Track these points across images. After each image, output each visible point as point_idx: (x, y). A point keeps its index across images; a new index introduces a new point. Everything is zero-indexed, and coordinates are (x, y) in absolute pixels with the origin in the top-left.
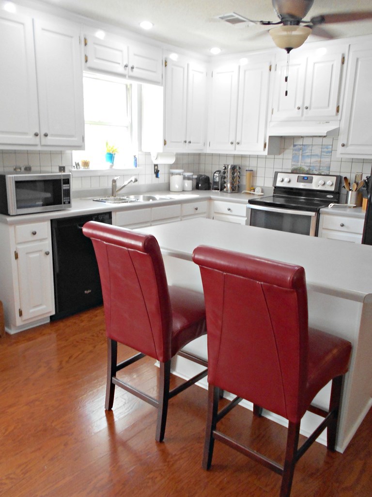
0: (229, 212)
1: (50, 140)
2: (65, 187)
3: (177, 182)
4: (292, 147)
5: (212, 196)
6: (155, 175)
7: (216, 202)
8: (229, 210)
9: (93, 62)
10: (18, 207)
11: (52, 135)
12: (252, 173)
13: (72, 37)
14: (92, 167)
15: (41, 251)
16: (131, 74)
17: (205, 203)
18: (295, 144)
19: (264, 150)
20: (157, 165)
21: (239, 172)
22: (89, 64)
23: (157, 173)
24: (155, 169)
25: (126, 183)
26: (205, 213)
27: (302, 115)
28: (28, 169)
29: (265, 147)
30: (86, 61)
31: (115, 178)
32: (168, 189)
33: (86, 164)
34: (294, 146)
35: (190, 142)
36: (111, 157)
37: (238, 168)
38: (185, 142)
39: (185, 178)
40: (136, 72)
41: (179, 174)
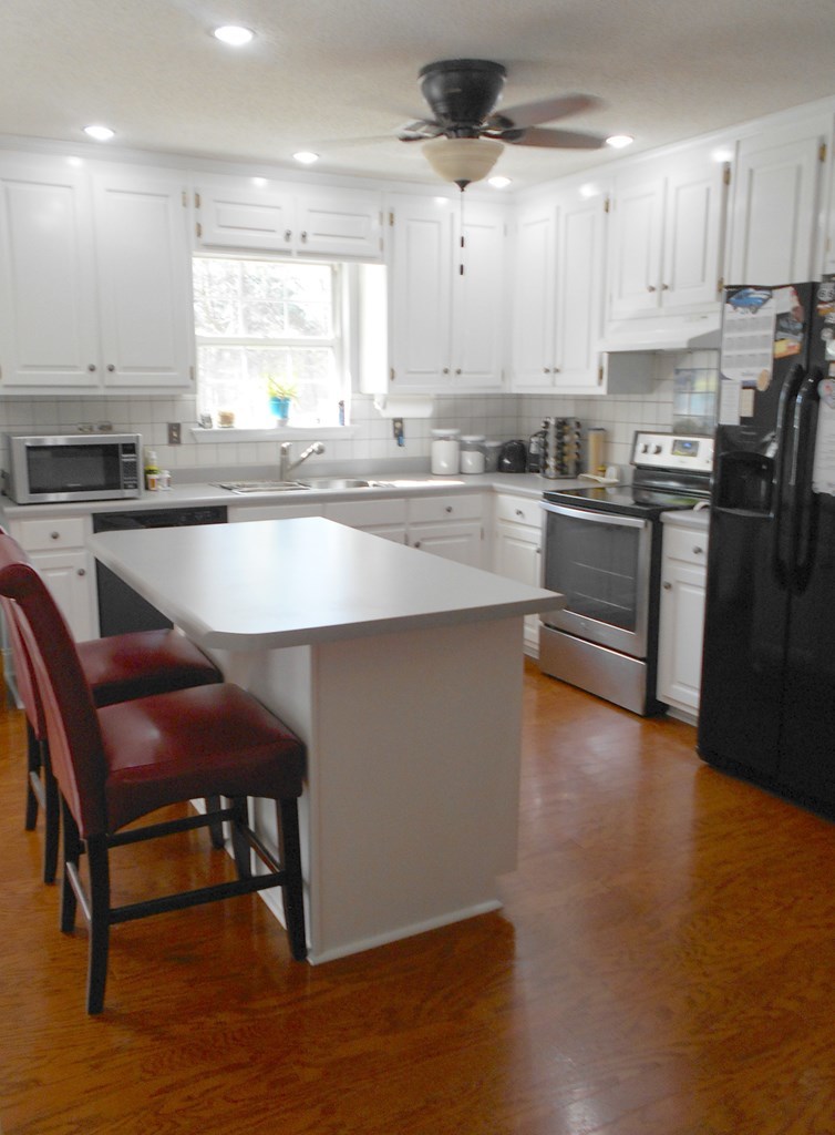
0: (518, 518)
1: (120, 377)
2: (126, 458)
3: (443, 454)
4: (673, 376)
5: (497, 485)
6: (395, 441)
7: (502, 497)
8: (519, 513)
9: (212, 233)
10: (34, 490)
11: (126, 368)
12: (605, 437)
13: (166, 196)
14: (238, 425)
15: (71, 567)
16: (303, 247)
17: (478, 498)
18: (680, 367)
19: (600, 384)
20: (400, 420)
21: (578, 434)
22: (207, 238)
23: (399, 434)
24: (395, 428)
25: (304, 455)
26: (477, 519)
27: (660, 303)
28: (106, 428)
29: (601, 377)
30: (199, 234)
31: (285, 445)
32: (425, 468)
33: (227, 419)
34: (678, 371)
35: (459, 372)
36: (281, 405)
37: (573, 425)
38: (446, 371)
39: (463, 447)
40: (314, 243)
41: (446, 438)
